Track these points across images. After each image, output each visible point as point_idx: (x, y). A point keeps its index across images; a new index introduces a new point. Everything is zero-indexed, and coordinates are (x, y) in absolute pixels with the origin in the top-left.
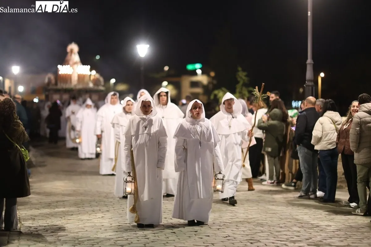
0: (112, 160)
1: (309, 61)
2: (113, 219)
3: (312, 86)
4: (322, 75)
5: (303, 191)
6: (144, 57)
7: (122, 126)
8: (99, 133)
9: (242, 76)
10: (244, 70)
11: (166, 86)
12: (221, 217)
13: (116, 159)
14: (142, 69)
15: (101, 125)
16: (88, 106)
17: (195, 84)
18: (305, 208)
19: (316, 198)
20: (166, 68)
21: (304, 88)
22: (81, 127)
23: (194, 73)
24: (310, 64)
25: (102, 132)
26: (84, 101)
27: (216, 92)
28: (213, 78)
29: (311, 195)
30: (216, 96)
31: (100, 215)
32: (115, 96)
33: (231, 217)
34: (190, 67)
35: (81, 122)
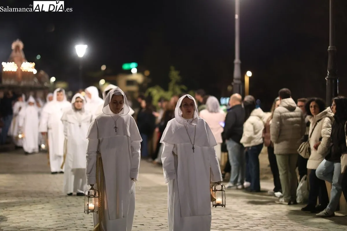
0: (60, 157)
1: (237, 60)
2: (53, 210)
3: (240, 85)
4: (249, 74)
5: (231, 182)
6: (83, 57)
7: (70, 123)
8: (44, 130)
9: (174, 75)
10: (176, 69)
11: (104, 84)
12: (155, 207)
13: (65, 157)
14: (81, 67)
15: (47, 123)
16: (30, 104)
17: (130, 83)
18: (233, 198)
19: (244, 189)
20: (104, 68)
21: (232, 86)
22: (24, 123)
23: (129, 72)
24: (237, 63)
25: (48, 129)
26: (27, 99)
27: (150, 90)
28: (148, 77)
29: (239, 185)
30: (150, 93)
31: (40, 206)
32: (61, 93)
33: (165, 207)
34: (126, 67)
35: (24, 119)
